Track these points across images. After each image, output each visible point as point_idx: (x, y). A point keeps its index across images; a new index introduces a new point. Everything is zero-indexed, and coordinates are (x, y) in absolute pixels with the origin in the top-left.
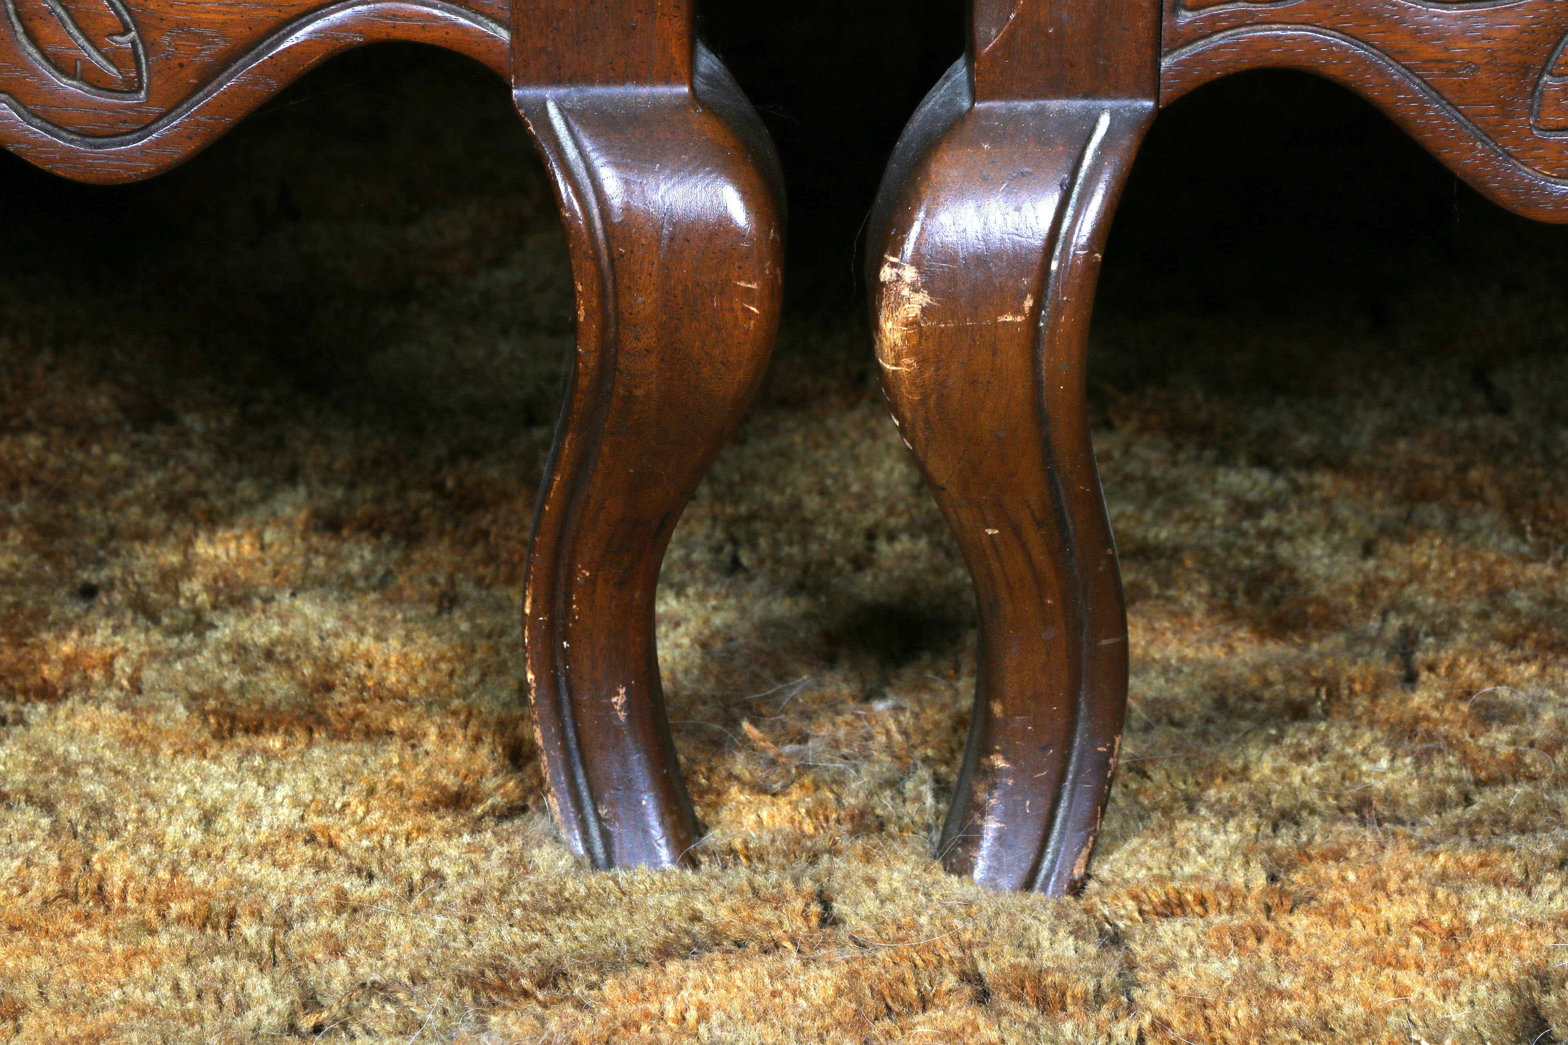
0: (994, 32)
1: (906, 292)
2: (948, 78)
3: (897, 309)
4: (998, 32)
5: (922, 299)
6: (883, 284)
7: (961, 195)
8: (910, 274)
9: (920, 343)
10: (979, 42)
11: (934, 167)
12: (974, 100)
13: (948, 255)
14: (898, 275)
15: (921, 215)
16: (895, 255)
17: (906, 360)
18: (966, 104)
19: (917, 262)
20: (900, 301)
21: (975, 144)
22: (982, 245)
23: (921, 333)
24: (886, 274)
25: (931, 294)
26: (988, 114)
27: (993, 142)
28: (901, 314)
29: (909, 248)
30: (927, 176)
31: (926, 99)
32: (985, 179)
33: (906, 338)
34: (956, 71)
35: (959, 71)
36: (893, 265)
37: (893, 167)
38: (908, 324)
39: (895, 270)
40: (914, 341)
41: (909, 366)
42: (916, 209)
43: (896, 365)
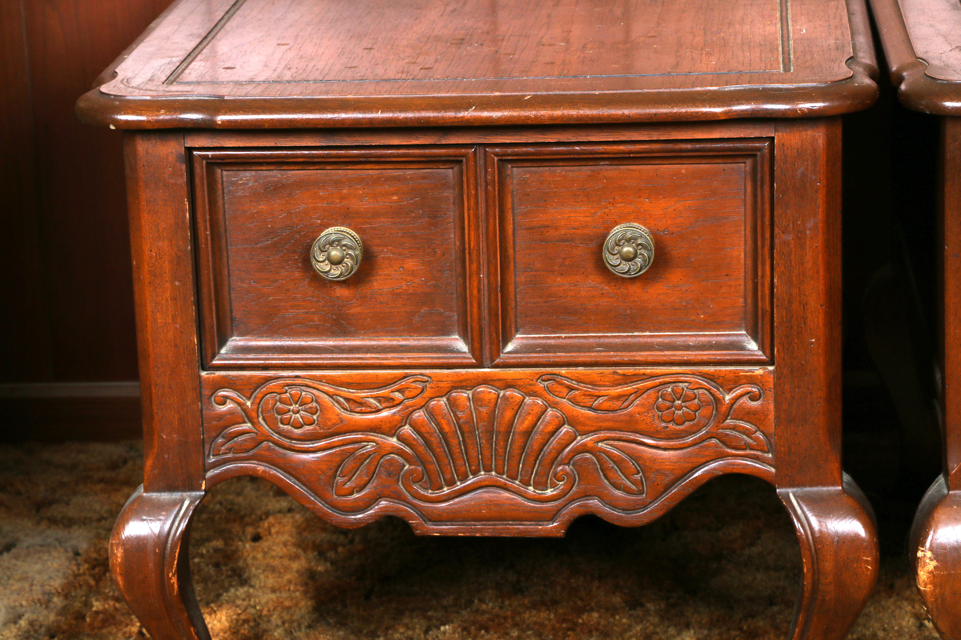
0: (956, 466)
1: (928, 561)
2: (937, 482)
3: (924, 567)
4: (957, 465)
5: (934, 563)
6: (919, 558)
7: (947, 524)
8: (929, 554)
9: (934, 580)
10: (950, 469)
11: (936, 515)
12: (949, 489)
13: (943, 547)
14: (924, 555)
15: (932, 533)
16: (923, 547)
17: (929, 586)
18: (946, 492)
19: (931, 549)
20: (925, 564)
21: (951, 506)
22: (955, 544)
23: (934, 576)
24: (920, 554)
25: (937, 561)
26: (955, 495)
27: (957, 505)
28: (926, 569)
29: (928, 544)
30: (933, 518)
31: (929, 489)
32: (955, 519)
33: (928, 578)
34: (940, 479)
35: (941, 479)
36: (922, 551)
37: (918, 514)
38: (930, 572)
39: (923, 553)
40: (932, 579)
41: (930, 588)
42: (930, 530)
43: (925, 588)
